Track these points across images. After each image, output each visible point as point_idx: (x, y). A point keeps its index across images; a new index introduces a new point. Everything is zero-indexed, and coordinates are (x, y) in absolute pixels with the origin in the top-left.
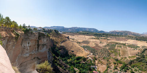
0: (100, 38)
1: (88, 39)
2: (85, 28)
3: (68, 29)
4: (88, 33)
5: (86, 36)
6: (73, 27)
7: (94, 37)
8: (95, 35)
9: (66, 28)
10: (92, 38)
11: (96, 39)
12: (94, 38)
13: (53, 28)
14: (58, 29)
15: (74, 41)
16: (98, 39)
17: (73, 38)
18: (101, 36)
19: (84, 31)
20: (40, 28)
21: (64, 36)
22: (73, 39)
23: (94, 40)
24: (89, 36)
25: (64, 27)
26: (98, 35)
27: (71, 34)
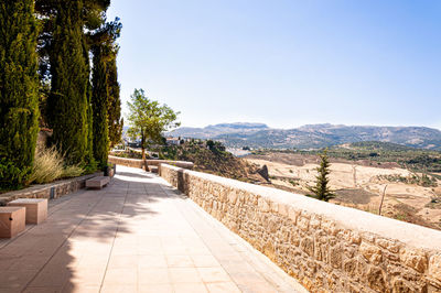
1: (367, 180)
2: (371, 130)
3: (284, 134)
4: (373, 155)
5: (359, 168)
7: (405, 173)
8: (411, 162)
9: (274, 131)
10: (391, 179)
11: (414, 181)
12: (403, 180)
13: (218, 133)
14: (237, 135)
15: (297, 187)
16: (426, 183)
17: (292, 175)
19: (362, 145)
21: (248, 165)
22: (292, 181)
23: (401, 189)
24: (379, 166)
25: (264, 126)
26: (435, 160)
27: (290, 156)
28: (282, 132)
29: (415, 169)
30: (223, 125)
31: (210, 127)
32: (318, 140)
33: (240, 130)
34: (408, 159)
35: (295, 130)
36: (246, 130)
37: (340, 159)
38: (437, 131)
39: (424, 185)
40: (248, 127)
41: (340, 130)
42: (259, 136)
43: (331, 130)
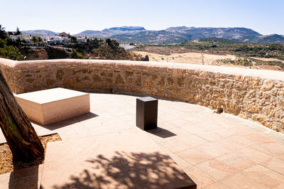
0: (254, 60)
1: (210, 63)
2: (211, 30)
3: (156, 34)
4: (214, 46)
5: (205, 55)
6: (172, 28)
7: (233, 58)
8: (237, 50)
9: (150, 32)
10: (225, 62)
11: (239, 63)
12: (232, 62)
13: (111, 34)
14: (125, 35)
18: (262, 55)
19: (206, 40)
20: (63, 35)
21: (136, 56)
24: (218, 53)
25: (143, 28)
26: (251, 49)
27: (161, 48)
28: (154, 32)
29: (239, 55)
30: (115, 29)
31: (106, 30)
32: (178, 37)
33: (126, 32)
34: (235, 49)
35: (163, 31)
36: (130, 32)
37: (193, 50)
38: (250, 30)
39: (245, 65)
40: (131, 30)
41: (192, 31)
42: (140, 35)
43: (186, 31)
